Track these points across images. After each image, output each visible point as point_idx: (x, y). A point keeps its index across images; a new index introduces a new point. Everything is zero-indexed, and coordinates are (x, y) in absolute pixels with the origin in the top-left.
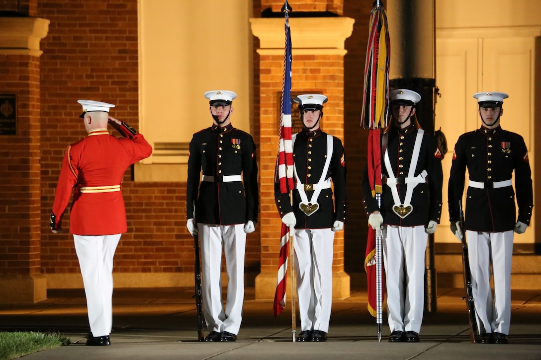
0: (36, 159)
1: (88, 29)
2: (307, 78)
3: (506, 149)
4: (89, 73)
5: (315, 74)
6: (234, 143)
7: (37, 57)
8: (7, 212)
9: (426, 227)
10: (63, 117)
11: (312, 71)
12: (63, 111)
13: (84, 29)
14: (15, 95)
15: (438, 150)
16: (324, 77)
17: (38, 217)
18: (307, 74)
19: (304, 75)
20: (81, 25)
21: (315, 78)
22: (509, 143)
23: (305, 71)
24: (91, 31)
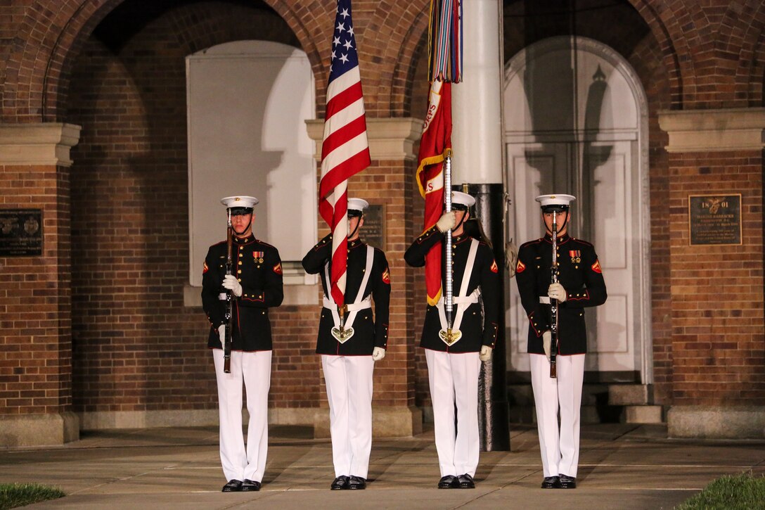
0: (66, 283)
1: (131, 136)
2: (370, 186)
3: (575, 258)
4: (133, 185)
5: (379, 182)
6: (256, 257)
7: (67, 168)
8: (32, 342)
9: (480, 353)
10: (104, 235)
11: (377, 179)
12: (104, 229)
13: (127, 136)
14: (39, 210)
15: (495, 263)
16: (389, 186)
17: (68, 349)
18: (370, 182)
19: (367, 183)
20: (123, 133)
21: (379, 186)
22: (579, 251)
23: (367, 178)
24: (134, 139)
